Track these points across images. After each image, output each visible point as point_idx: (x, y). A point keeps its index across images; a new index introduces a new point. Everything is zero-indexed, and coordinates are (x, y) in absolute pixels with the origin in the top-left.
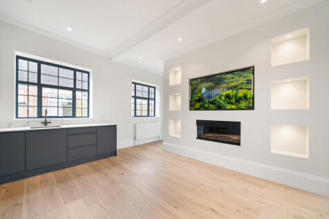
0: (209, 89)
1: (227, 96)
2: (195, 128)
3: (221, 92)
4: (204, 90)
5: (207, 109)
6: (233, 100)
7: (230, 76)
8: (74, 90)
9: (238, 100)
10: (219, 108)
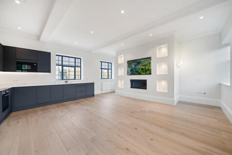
0: (135, 65)
1: (142, 69)
2: (130, 83)
3: (140, 67)
4: (133, 66)
5: (135, 74)
6: (144, 71)
7: (143, 60)
8: (75, 67)
9: (146, 71)
10: (139, 74)
